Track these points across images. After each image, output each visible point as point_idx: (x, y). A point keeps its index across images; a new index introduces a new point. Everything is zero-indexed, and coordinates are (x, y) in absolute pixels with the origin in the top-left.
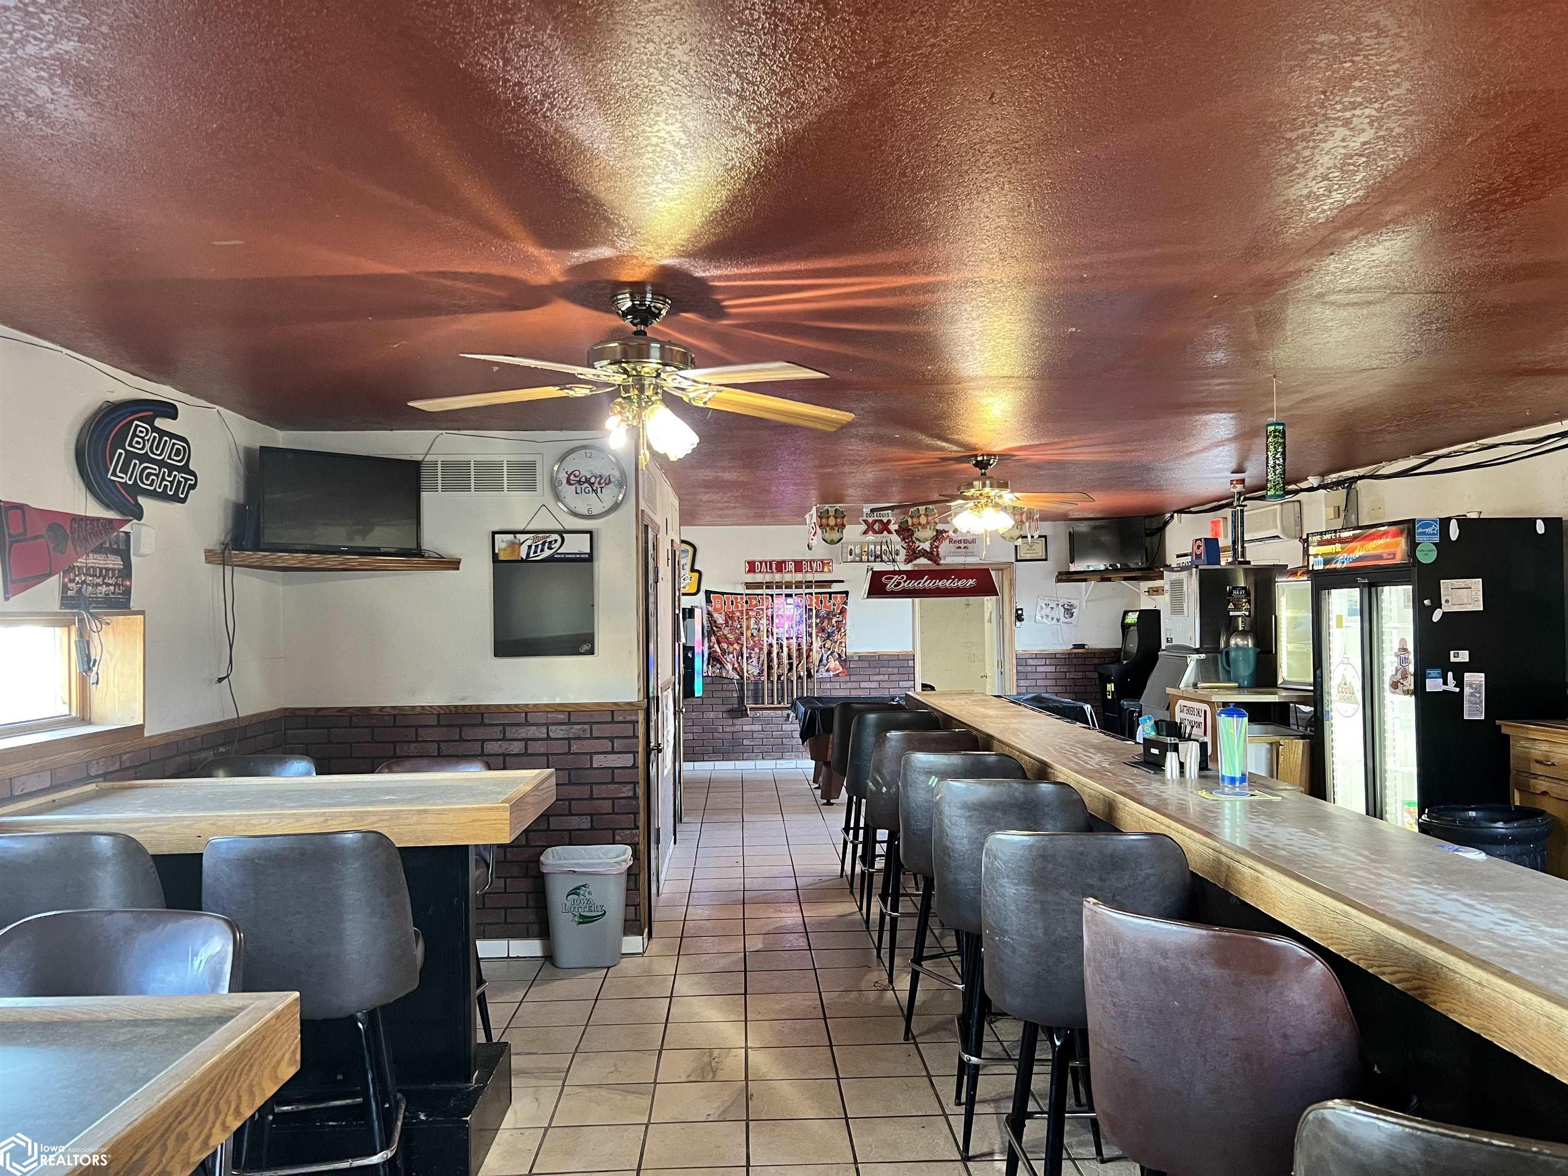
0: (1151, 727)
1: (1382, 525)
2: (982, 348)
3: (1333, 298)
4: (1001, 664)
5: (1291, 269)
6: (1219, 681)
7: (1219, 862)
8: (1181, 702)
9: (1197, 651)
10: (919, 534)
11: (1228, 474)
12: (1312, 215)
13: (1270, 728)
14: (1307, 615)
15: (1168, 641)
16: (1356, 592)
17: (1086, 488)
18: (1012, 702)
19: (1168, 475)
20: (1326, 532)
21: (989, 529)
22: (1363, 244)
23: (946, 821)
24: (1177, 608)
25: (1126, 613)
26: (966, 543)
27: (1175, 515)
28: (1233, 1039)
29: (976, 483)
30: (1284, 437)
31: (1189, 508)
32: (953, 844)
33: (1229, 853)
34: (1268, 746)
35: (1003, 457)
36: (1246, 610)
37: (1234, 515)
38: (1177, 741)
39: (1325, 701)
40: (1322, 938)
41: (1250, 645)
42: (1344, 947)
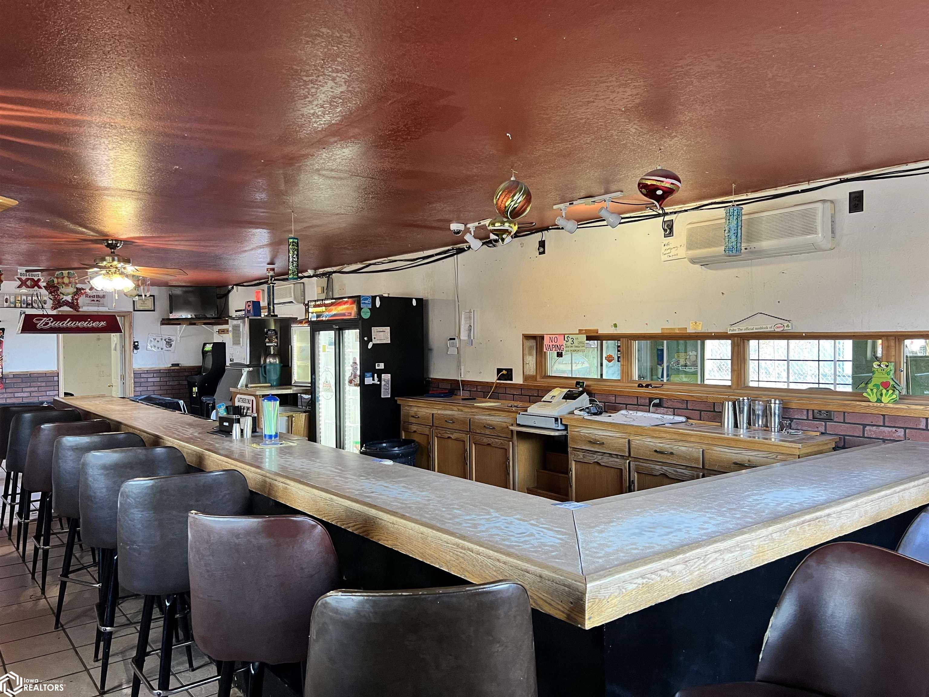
0: (224, 410)
1: (345, 298)
2: (115, 169)
3: (324, 172)
4: (123, 377)
5: (303, 153)
6: (260, 383)
7: (265, 482)
8: (238, 396)
9: (248, 366)
10: (62, 290)
11: (265, 265)
12: (315, 125)
13: (288, 408)
14: (307, 345)
15: (231, 361)
16: (333, 332)
17: (181, 267)
18: (133, 401)
19: (231, 262)
20: (318, 300)
21: (117, 289)
22: (339, 146)
23: (90, 479)
24: (236, 342)
25: (205, 344)
26: (99, 298)
27: (235, 287)
28: (276, 576)
29: (107, 258)
30: (298, 246)
31: (242, 283)
32: (95, 493)
33: (271, 476)
34: (287, 418)
35: (127, 242)
36: (275, 342)
37: (269, 288)
38: (239, 417)
39: (317, 392)
40: (320, 515)
41: (277, 363)
42: (329, 517)
